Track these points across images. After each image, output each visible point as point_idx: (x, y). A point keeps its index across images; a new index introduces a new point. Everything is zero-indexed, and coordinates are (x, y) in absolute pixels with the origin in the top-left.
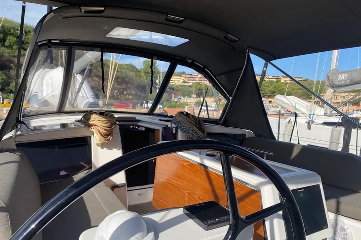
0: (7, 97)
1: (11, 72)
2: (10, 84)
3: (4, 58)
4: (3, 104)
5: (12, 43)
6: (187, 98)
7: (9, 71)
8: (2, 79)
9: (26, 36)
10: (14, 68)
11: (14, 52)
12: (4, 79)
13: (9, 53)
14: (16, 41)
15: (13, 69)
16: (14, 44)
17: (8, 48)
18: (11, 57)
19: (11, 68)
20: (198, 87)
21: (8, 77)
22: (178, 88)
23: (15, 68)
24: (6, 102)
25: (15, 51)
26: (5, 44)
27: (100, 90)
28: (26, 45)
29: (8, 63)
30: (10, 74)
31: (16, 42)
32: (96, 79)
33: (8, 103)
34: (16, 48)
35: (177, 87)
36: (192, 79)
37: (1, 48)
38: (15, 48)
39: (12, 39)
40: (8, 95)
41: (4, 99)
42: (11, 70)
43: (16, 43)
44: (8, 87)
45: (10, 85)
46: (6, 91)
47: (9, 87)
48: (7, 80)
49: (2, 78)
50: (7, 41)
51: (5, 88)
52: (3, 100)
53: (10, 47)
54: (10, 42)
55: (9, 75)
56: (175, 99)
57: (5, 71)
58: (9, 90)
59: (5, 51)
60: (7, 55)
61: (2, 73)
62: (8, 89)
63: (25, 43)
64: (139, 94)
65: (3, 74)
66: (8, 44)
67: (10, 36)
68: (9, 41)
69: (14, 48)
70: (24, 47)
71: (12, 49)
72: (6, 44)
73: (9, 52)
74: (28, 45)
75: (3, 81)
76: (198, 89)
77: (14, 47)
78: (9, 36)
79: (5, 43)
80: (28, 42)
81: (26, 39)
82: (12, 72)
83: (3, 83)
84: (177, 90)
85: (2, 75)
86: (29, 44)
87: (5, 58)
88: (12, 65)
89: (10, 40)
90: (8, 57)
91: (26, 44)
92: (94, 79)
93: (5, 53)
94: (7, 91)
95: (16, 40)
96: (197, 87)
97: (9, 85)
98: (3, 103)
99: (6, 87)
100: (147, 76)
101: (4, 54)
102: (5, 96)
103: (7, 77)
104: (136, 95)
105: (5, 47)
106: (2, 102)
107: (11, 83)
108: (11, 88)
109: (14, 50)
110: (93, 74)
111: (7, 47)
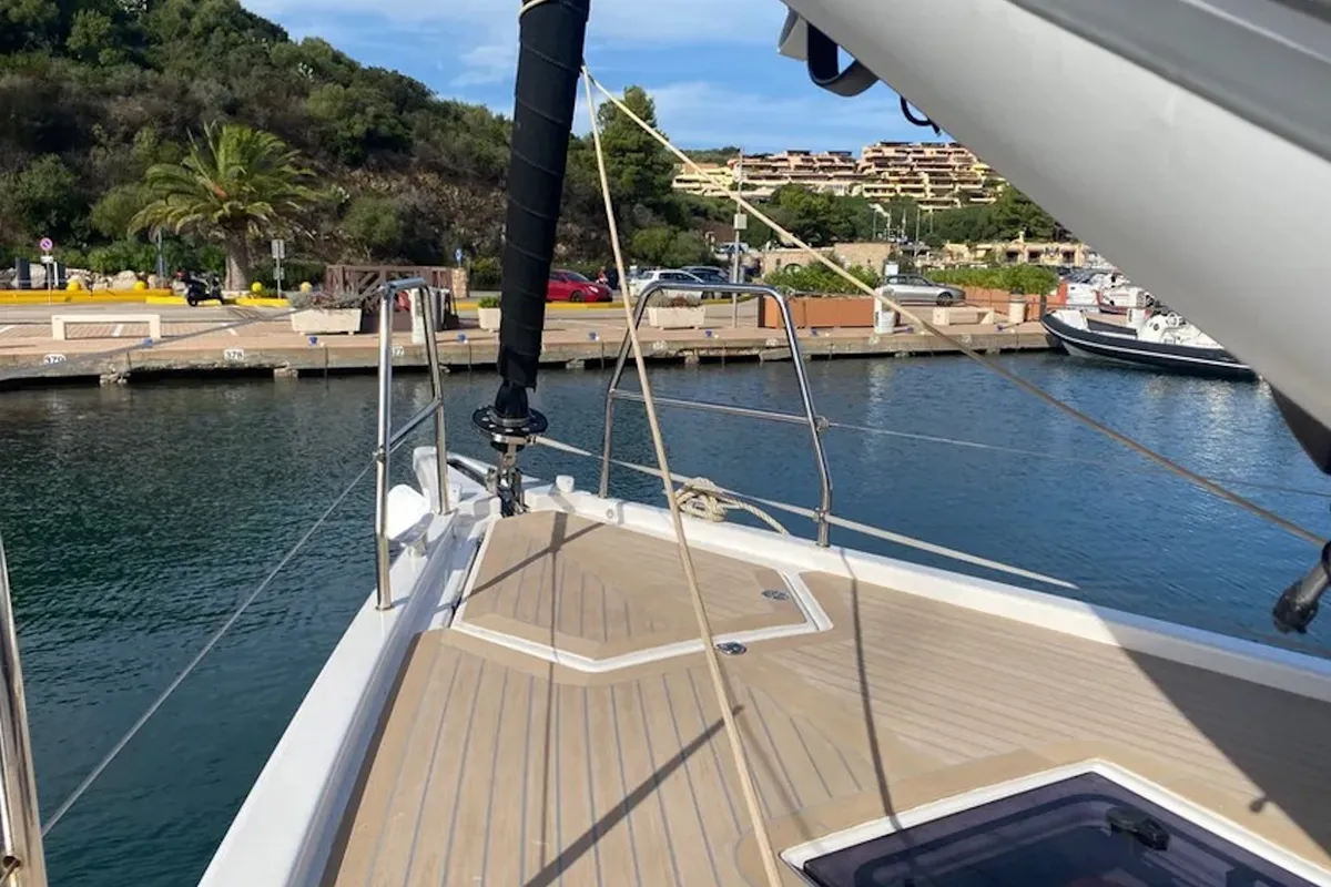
0: (79, 262)
1: (91, 158)
2: (92, 206)
3: (65, 103)
4: (62, 292)
5: (94, 40)
6: (770, 248)
7: (87, 155)
8: (60, 186)
9: (148, 11)
10: (103, 140)
11: (104, 75)
12: (63, 187)
13: (84, 79)
14: (108, 29)
15: (101, 145)
16: (103, 41)
17: (80, 61)
18: (92, 94)
19: (95, 142)
20: (802, 204)
21: (83, 179)
22: (723, 209)
23: (109, 139)
24: (76, 281)
25: (106, 69)
26: (67, 44)
27: (445, 224)
28: (152, 47)
29: (78, 119)
30: (90, 165)
31: (109, 36)
32: (427, 179)
33: (83, 286)
34: (111, 58)
35: (720, 206)
36: (769, 172)
37: (53, 59)
38: (108, 57)
39: (94, 24)
40: (85, 254)
41: (67, 270)
42: (94, 150)
43: (111, 40)
44: (80, 219)
45: (90, 209)
46: (75, 236)
47: (88, 218)
48: (76, 189)
49: (58, 183)
50: (76, 30)
51: (73, 226)
52: (62, 275)
53: (88, 55)
54: (87, 36)
55: (86, 169)
56: (718, 253)
57: (70, 155)
58: (89, 232)
59: (66, 71)
60: (76, 87)
61: (56, 163)
62: (84, 229)
63: (144, 39)
64: (594, 235)
65: (62, 167)
66: (79, 44)
67: (86, 12)
68: (83, 30)
69: (101, 59)
70: (143, 57)
71: (96, 63)
72: (74, 42)
73: (81, 74)
74: (160, 48)
75: (61, 192)
76: (803, 210)
77: (103, 56)
78: (81, 12)
79: (65, 40)
80: (158, 35)
81: (151, 24)
82: (95, 157)
83: (61, 202)
84: (717, 219)
85: (58, 171)
86: (160, 43)
87: (69, 102)
88: (96, 128)
89: (85, 25)
90: (79, 95)
91: (148, 42)
92: (421, 178)
93: (69, 79)
94: (79, 236)
95: (108, 25)
96: (798, 203)
97: (86, 211)
98: (63, 286)
99: (76, 221)
100: (621, 162)
101: (66, 85)
102: (73, 255)
103: (79, 177)
104: (583, 239)
105: (66, 55)
106: (57, 284)
107: (94, 202)
108: (94, 219)
109: (103, 66)
110: (415, 160)
111: (75, 58)
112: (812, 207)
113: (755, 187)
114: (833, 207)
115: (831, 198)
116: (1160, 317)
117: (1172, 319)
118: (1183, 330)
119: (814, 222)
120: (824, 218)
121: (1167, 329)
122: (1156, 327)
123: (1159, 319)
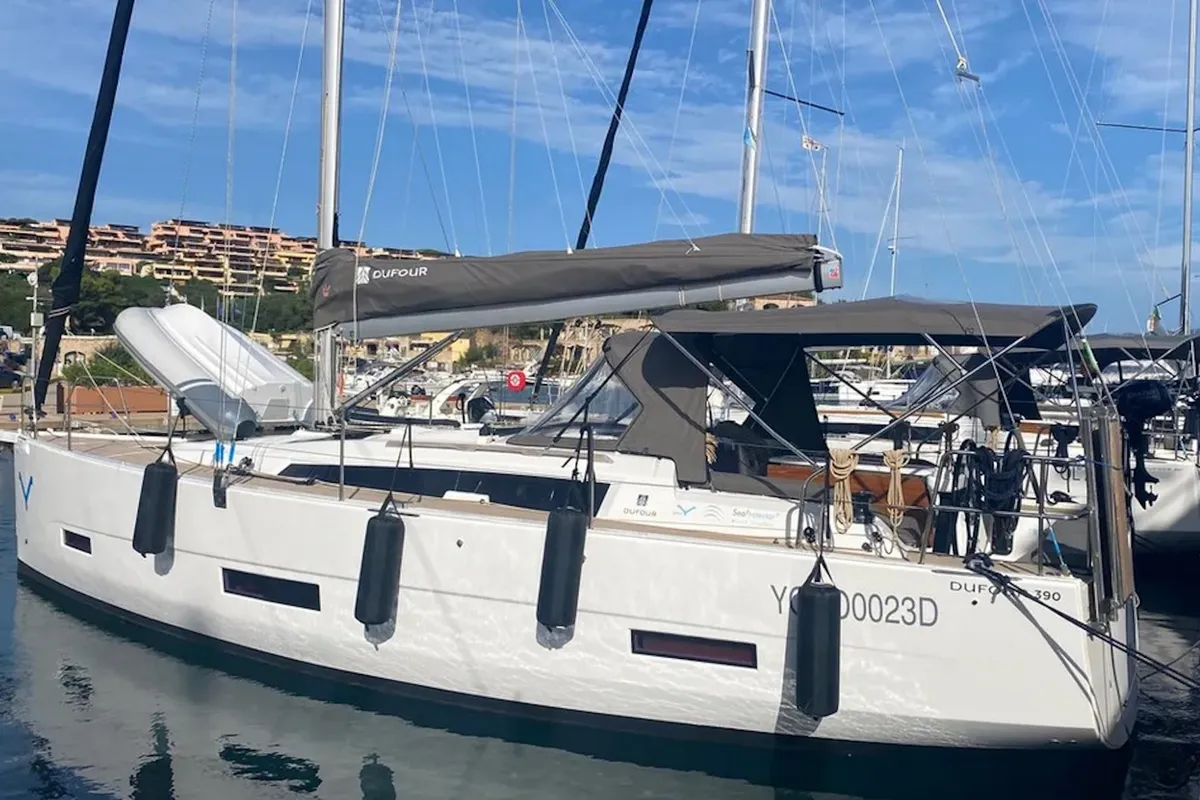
112: (93, 288)
113: (14, 259)
114: (119, 288)
115: (116, 279)
116: (394, 399)
117: (401, 401)
118: (410, 408)
119: (96, 305)
120: (108, 301)
121: (399, 408)
122: (392, 406)
123: (393, 401)
